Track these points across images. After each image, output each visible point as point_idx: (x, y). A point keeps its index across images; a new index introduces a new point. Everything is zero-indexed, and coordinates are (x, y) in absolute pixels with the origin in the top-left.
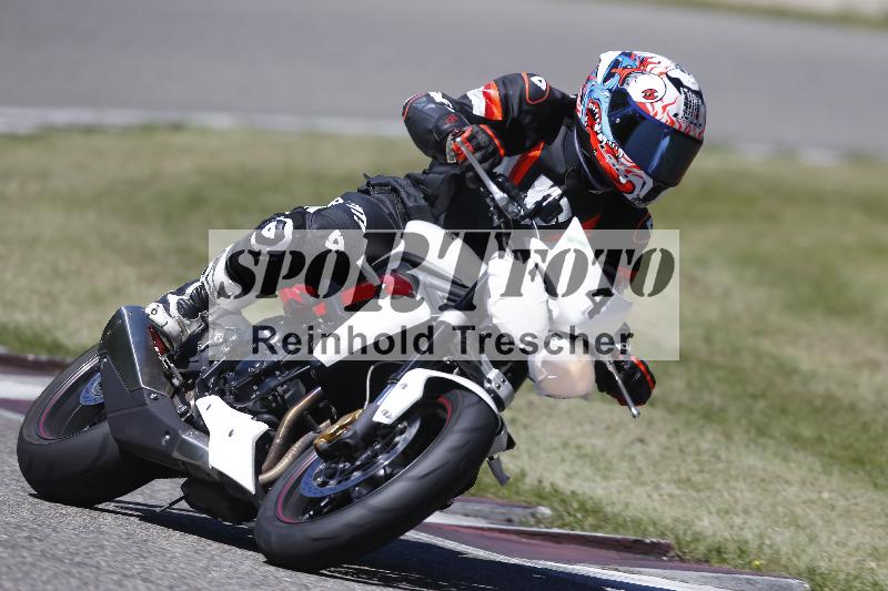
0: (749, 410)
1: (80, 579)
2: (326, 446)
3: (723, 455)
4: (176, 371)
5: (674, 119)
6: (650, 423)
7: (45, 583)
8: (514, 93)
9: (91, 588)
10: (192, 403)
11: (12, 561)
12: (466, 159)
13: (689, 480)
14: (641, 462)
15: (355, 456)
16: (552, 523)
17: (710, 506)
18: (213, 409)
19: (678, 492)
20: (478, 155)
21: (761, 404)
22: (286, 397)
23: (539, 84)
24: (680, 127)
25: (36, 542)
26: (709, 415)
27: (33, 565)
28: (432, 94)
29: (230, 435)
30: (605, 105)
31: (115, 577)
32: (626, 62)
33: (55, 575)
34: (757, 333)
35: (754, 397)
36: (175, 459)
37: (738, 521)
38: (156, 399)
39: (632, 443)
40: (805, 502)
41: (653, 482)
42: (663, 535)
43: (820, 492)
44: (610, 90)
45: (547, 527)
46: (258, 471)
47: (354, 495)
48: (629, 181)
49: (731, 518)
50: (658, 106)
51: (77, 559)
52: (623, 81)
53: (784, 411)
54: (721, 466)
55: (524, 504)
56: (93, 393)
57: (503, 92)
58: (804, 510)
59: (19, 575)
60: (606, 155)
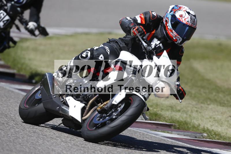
1: (83, 151)
2: (100, 110)
5: (188, 22)
7: (74, 152)
8: (148, 16)
9: (86, 153)
10: (65, 98)
11: (66, 146)
12: (136, 35)
15: (107, 112)
16: (207, 138)
18: (70, 100)
20: (139, 34)
22: (89, 97)
23: (154, 14)
24: (189, 24)
25: (72, 141)
27: (71, 147)
28: (127, 18)
29: (75, 107)
30: (170, 19)
31: (93, 151)
32: (176, 8)
33: (77, 150)
36: (60, 113)
38: (55, 97)
39: (228, 117)
44: (171, 15)
46: (82, 116)
47: (107, 123)
48: (176, 39)
50: (183, 19)
51: (83, 146)
52: (174, 13)
55: (200, 133)
56: (39, 96)
57: (145, 16)
59: (68, 150)
60: (170, 32)
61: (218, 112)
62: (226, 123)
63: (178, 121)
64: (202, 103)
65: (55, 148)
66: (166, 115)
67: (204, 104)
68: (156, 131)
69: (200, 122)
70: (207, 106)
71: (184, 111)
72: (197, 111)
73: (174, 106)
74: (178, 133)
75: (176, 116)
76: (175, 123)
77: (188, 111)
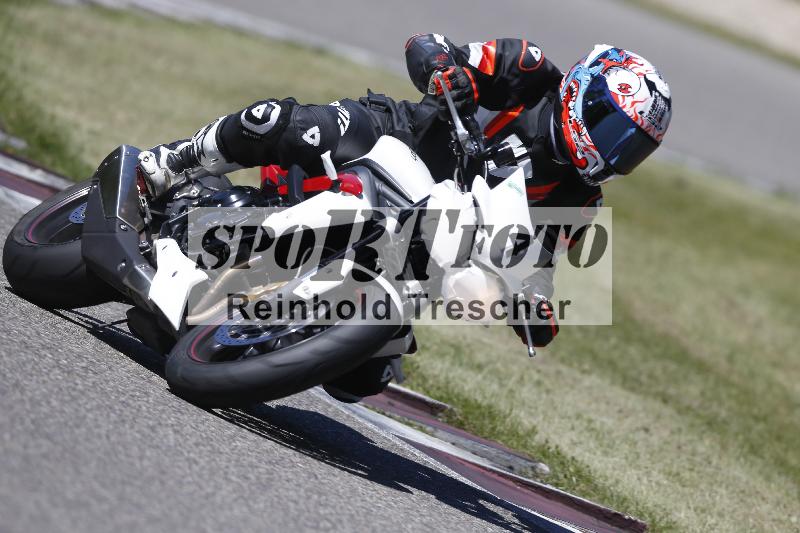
0: (749, 429)
1: (119, 416)
3: (715, 461)
4: (148, 211)
5: (639, 115)
6: (658, 417)
8: (509, 56)
10: (154, 241)
11: (65, 384)
12: (442, 94)
13: (678, 474)
14: (641, 448)
16: (547, 480)
17: (691, 502)
18: (167, 250)
19: (665, 482)
20: (455, 92)
21: (760, 427)
23: (534, 54)
24: (642, 124)
26: (712, 424)
29: (173, 275)
30: (584, 87)
31: (151, 423)
32: (615, 55)
34: (775, 365)
35: (757, 419)
36: (125, 286)
37: (711, 521)
38: (126, 230)
39: (638, 429)
40: (774, 520)
41: (647, 468)
42: (641, 515)
43: (790, 515)
44: (592, 75)
45: (542, 482)
48: (584, 158)
49: (706, 517)
50: (629, 101)
51: (122, 399)
52: (605, 71)
53: (779, 438)
54: (710, 470)
55: (528, 457)
57: (500, 52)
58: (772, 526)
59: (67, 398)
60: (571, 130)
61: (608, 403)
62: (626, 448)
63: (466, 400)
64: (563, 361)
65: (25, 382)
66: (430, 372)
67: (570, 365)
68: (384, 414)
69: (538, 421)
70: (578, 375)
71: (495, 372)
72: (539, 383)
73: (468, 346)
74: (454, 438)
75: (465, 381)
76: (452, 403)
77: (509, 376)
